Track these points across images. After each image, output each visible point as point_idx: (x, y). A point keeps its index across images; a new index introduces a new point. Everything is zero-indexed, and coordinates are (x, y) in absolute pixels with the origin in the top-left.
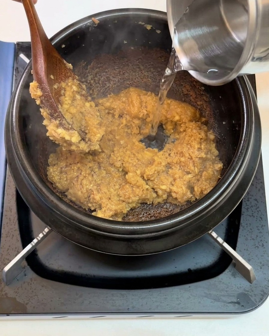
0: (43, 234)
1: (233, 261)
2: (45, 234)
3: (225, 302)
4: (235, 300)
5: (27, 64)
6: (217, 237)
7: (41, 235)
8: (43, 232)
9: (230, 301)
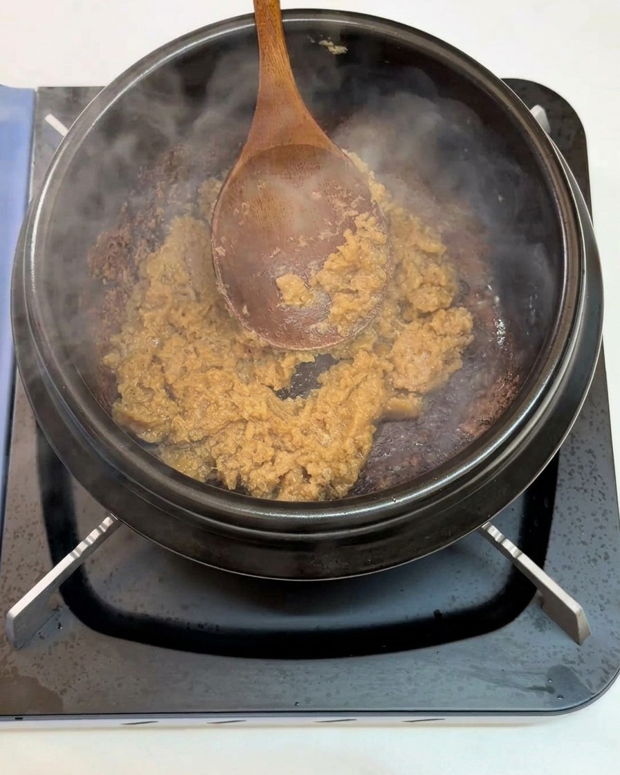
1: (539, 593)
2: (104, 530)
4: (543, 684)
7: (95, 535)
8: (100, 526)
9: (530, 685)
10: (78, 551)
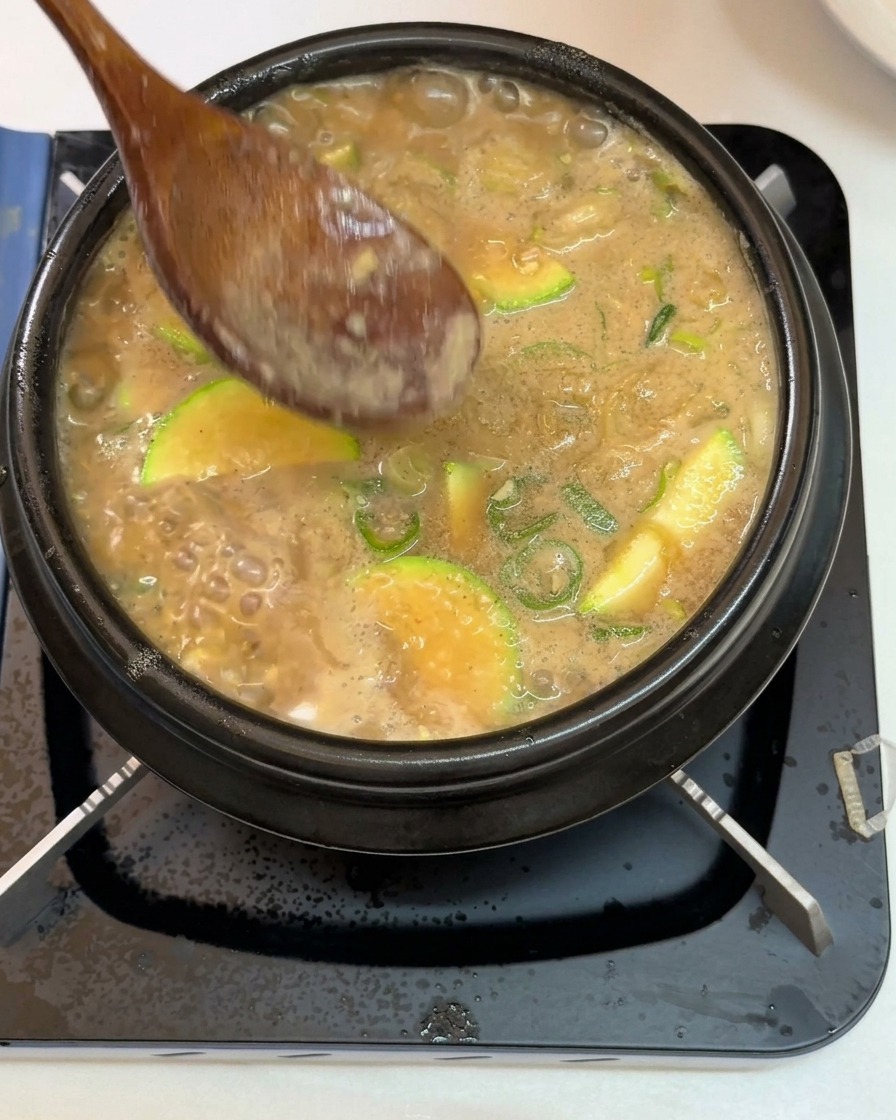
0: (122, 774)
1: (758, 881)
2: (129, 775)
3: (727, 1016)
4: (761, 1011)
5: (76, 196)
6: (702, 798)
7: (116, 780)
8: (123, 768)
9: (744, 1011)
10: (91, 804)
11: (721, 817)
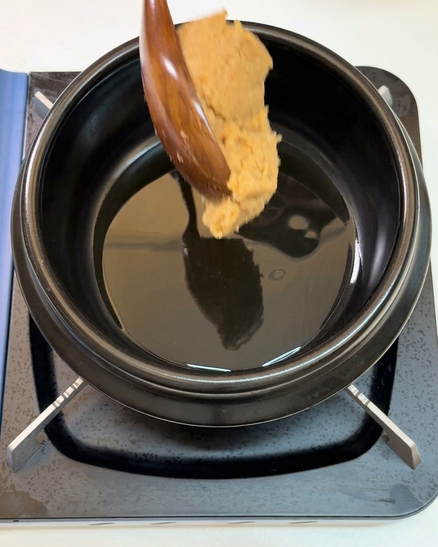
0: (73, 387)
2: (77, 387)
6: (358, 394)
7: (70, 390)
8: (74, 384)
10: (58, 402)
11: (368, 403)
